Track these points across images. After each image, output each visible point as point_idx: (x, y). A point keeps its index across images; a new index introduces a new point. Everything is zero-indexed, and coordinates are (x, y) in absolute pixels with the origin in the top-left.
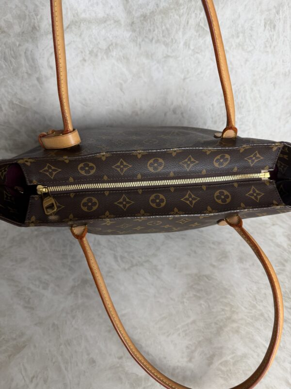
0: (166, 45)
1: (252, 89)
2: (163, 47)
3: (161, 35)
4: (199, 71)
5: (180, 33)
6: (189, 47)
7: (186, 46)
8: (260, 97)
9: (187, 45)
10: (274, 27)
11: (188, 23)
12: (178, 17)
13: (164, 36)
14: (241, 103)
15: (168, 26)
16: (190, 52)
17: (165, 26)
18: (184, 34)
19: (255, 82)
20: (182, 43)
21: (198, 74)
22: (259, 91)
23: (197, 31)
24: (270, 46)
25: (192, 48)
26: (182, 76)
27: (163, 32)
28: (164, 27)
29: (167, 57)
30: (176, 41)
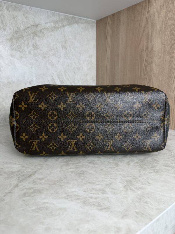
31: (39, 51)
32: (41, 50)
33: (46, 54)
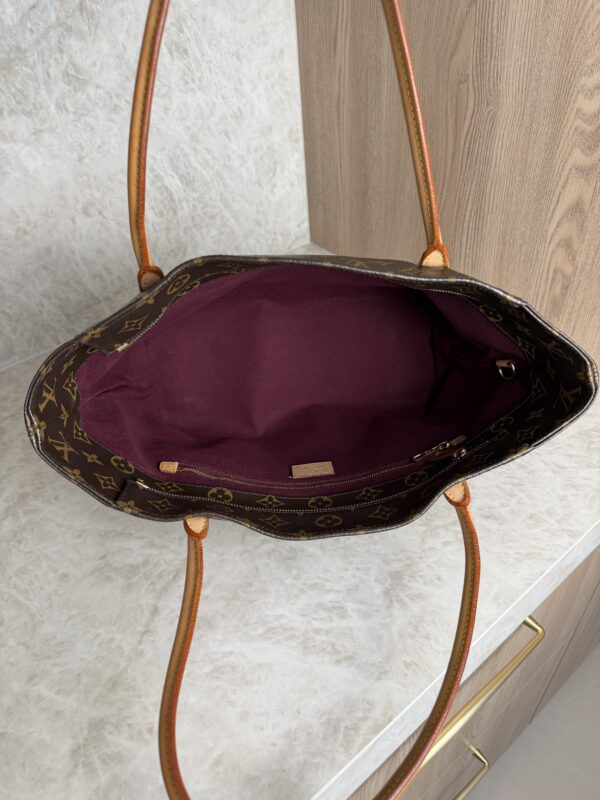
0: (29, 114)
1: (195, 149)
2: (24, 118)
3: (14, 102)
4: (99, 142)
5: (43, 93)
6: (66, 110)
7: (61, 109)
8: (213, 157)
9: (61, 107)
10: (186, 51)
11: (48, 74)
12: (29, 70)
13: (19, 103)
14: (188, 174)
15: (19, 86)
16: (71, 117)
17: (14, 85)
18: (50, 92)
19: (194, 138)
20: (53, 107)
21: (99, 147)
22: (207, 149)
23: (69, 84)
24: (193, 80)
25: (71, 109)
26: (76, 156)
27: (14, 97)
28: (13, 89)
29: (37, 132)
30: (41, 104)
31: (90, 90)
32: (98, 86)
33: (118, 96)
